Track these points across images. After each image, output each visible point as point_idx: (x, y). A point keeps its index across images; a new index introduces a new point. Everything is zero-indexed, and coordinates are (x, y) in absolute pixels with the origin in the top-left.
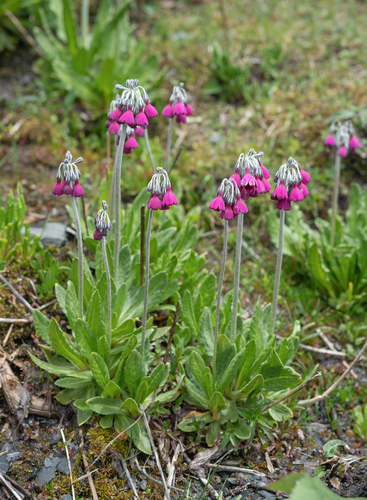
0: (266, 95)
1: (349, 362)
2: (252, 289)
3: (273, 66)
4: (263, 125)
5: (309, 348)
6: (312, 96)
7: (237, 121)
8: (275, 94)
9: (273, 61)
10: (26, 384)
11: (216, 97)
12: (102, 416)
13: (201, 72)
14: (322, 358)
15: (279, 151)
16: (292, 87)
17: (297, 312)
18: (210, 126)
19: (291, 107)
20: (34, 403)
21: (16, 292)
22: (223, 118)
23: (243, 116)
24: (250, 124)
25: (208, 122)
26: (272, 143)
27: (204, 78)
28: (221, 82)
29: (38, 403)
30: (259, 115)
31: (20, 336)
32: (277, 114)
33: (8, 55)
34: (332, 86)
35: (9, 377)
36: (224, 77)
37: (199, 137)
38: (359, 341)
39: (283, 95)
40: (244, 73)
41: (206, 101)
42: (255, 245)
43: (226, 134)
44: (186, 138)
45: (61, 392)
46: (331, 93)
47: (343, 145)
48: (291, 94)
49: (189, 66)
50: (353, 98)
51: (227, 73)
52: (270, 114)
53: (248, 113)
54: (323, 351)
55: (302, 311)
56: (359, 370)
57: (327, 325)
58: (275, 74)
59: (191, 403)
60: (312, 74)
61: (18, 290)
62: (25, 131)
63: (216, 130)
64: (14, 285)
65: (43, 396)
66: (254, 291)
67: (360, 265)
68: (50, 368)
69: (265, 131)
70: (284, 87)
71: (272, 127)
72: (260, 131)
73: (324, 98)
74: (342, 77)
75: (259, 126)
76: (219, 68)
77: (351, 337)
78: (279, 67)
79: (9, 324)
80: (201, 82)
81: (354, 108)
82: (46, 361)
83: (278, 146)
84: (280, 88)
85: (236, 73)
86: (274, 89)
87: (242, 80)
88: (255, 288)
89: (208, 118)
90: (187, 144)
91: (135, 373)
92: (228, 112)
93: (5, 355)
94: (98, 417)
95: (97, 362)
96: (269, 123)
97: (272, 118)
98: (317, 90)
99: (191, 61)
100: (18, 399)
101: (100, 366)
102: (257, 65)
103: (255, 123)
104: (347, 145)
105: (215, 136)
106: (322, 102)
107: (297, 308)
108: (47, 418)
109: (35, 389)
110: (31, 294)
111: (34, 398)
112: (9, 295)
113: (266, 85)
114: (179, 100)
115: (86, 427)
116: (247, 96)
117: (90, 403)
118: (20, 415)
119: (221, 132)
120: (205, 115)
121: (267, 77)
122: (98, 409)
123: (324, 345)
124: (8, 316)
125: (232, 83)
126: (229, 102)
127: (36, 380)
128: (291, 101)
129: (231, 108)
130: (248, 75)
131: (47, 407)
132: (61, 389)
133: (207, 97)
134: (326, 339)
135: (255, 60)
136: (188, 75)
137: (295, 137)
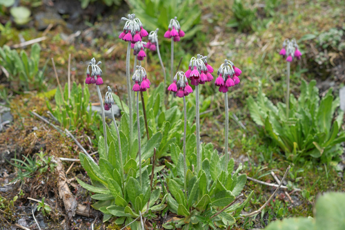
0: (264, 26)
1: (289, 192)
2: (233, 145)
3: (271, 9)
4: (260, 45)
5: (262, 182)
6: (293, 26)
7: (245, 44)
8: (270, 26)
9: (272, 6)
10: (76, 197)
11: (236, 29)
12: (118, 217)
13: (227, 14)
14: (271, 189)
15: (267, 61)
16: (282, 21)
17: (260, 161)
18: (229, 47)
19: (278, 33)
20: (79, 208)
21: (79, 144)
22: (238, 41)
23: (249, 40)
24: (253, 45)
25: (228, 45)
26: (263, 56)
27: (228, 17)
28: (238, 20)
29: (82, 208)
30: (258, 40)
31: (79, 169)
32: (269, 38)
33: (116, 8)
34: (306, 19)
35: (66, 193)
36: (239, 16)
37: (221, 54)
38: (298, 179)
39: (275, 27)
40: (253, 14)
41: (229, 32)
42: (244, 120)
43: (237, 52)
44: (213, 55)
45: (97, 203)
46: (305, 24)
47: (290, 55)
48: (280, 26)
49: (222, 11)
50: (318, 26)
51: (241, 14)
52: (265, 39)
53: (252, 38)
54: (272, 185)
55: (263, 159)
56: (295, 197)
57: (278, 169)
58: (272, 13)
59: (174, 212)
60: (296, 13)
61: (80, 142)
62: (115, 52)
63: (232, 49)
64: (78, 140)
65: (85, 204)
66: (235, 147)
67: (304, 131)
68: (90, 188)
69: (261, 49)
70: (277, 21)
71: (265, 47)
72: (259, 49)
73: (300, 27)
74: (315, 14)
75: (258, 46)
76: (236, 10)
77: (293, 177)
78: (276, 9)
79: (72, 162)
80: (226, 20)
81: (317, 33)
82: (91, 184)
83: (267, 58)
84: (274, 22)
85: (248, 13)
86: (270, 23)
87: (250, 18)
88: (236, 145)
89: (229, 42)
90: (212, 58)
91: (134, 192)
92: (241, 39)
93: (66, 179)
94: (114, 218)
95: (113, 184)
96: (264, 44)
97: (266, 41)
98: (297, 22)
99: (223, 8)
100: (70, 205)
101: (115, 187)
102: (262, 8)
103: (255, 44)
104: (292, 54)
105: (230, 53)
106: (298, 29)
107: (260, 158)
108: (88, 218)
109: (81, 200)
110: (88, 145)
111: (80, 205)
112: (74, 145)
113: (265, 20)
114: (174, 27)
115: (107, 223)
116: (253, 28)
117: (109, 209)
118: (70, 215)
119: (234, 51)
120: (227, 41)
121: (268, 15)
122: (114, 213)
123: (274, 181)
124: (72, 158)
125: (245, 20)
126: (243, 32)
127: (83, 195)
128: (280, 30)
129: (243, 36)
130: (256, 14)
131: (87, 211)
132: (97, 201)
133: (229, 30)
134: (276, 178)
135: (261, 5)
136: (219, 16)
137: (277, 52)
